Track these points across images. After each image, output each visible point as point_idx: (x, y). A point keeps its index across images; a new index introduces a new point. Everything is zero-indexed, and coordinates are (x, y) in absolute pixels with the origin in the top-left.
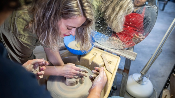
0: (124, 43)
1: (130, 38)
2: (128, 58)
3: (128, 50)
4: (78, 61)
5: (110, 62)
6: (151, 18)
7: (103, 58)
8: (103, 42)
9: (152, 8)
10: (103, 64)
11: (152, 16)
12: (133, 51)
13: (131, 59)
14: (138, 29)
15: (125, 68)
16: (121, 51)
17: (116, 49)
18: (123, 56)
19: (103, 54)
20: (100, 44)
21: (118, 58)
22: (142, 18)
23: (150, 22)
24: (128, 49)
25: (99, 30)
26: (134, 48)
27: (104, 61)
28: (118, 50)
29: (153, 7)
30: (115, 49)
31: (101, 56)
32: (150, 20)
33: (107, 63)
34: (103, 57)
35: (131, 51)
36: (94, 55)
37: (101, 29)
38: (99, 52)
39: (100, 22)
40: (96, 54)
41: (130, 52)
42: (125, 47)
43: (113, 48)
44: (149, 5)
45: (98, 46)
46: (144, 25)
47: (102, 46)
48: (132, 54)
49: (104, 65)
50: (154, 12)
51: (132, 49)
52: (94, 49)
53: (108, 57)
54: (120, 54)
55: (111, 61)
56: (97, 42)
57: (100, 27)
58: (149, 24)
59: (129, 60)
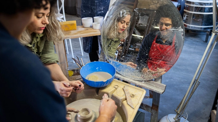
0: (149, 74)
1: (155, 67)
2: (154, 91)
3: (155, 82)
4: (97, 95)
5: (133, 96)
6: (177, 42)
7: (125, 92)
8: (126, 73)
9: (177, 31)
10: (125, 97)
11: (178, 40)
12: (161, 83)
13: (158, 92)
14: (164, 55)
15: (153, 104)
16: (147, 83)
17: (142, 81)
18: (149, 88)
19: (125, 87)
20: (123, 75)
21: (143, 91)
22: (168, 42)
23: (177, 47)
24: (155, 80)
25: (121, 60)
26: (161, 78)
27: (125, 94)
28: (143, 82)
29: (178, 29)
30: (140, 81)
31: (123, 89)
32: (177, 45)
33: (129, 97)
34: (125, 90)
35: (159, 82)
36: (115, 88)
37: (123, 58)
38: (122, 85)
39: (121, 51)
40: (117, 87)
41: (157, 84)
42: (151, 78)
43: (138, 80)
44: (174, 27)
45: (120, 78)
46: (171, 50)
47: (126, 78)
48: (160, 86)
49: (125, 99)
50: (179, 35)
51: (160, 80)
52: (115, 81)
53: (131, 90)
54: (145, 86)
55: (134, 94)
56: (120, 73)
57: (122, 56)
58: (176, 49)
59: (156, 93)
